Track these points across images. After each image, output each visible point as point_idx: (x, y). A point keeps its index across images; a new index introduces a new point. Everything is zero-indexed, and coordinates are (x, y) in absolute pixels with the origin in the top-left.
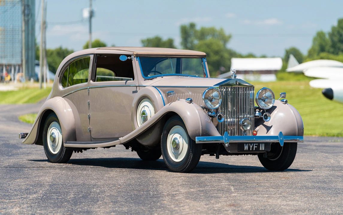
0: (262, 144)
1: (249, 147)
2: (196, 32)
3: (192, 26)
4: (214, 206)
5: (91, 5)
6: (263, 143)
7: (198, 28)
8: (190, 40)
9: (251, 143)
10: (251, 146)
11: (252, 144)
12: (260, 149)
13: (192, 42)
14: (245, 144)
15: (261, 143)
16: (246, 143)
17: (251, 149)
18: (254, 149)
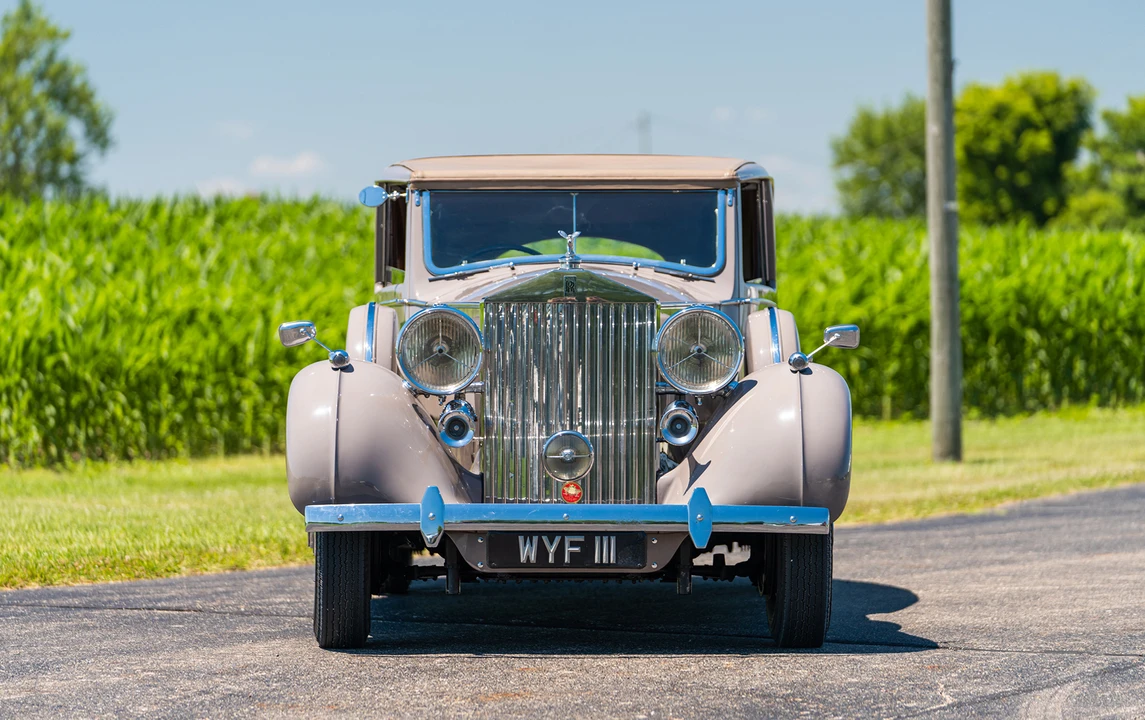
0: (605, 539)
1: (542, 552)
6: (609, 534)
9: (551, 535)
10: (551, 544)
11: (558, 539)
12: (597, 561)
14: (521, 539)
15: (602, 534)
16: (528, 535)
17: (551, 560)
18: (567, 560)
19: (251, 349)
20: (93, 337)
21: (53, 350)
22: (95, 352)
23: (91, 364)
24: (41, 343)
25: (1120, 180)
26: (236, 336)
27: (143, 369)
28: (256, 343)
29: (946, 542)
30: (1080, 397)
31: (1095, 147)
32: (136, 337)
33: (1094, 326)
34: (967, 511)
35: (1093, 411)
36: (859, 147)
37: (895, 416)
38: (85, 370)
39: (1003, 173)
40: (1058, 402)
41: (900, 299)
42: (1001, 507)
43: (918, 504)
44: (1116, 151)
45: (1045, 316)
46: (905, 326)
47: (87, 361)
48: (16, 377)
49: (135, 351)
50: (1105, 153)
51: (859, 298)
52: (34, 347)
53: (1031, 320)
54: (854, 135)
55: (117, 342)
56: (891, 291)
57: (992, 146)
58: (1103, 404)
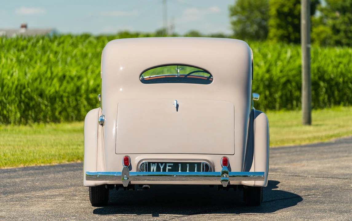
19: (83, 87)
20: (36, 84)
21: (24, 88)
22: (37, 89)
23: (36, 93)
24: (21, 85)
25: (330, 22)
26: (79, 83)
27: (52, 94)
28: (85, 86)
29: (325, 150)
30: (337, 103)
31: (322, 10)
32: (49, 84)
33: (341, 80)
34: (323, 141)
35: (342, 108)
36: (239, 9)
37: (280, 109)
38: (34, 94)
39: (290, 19)
40: (330, 105)
41: (281, 71)
42: (333, 140)
43: (309, 139)
44: (329, 12)
45: (326, 77)
46: (283, 80)
47: (35, 91)
48: (14, 97)
49: (49, 89)
50: (325, 12)
51: (268, 71)
52: (19, 87)
53: (322, 78)
54: (238, 5)
55: (43, 86)
56: (279, 69)
57: (286, 9)
58: (344, 105)
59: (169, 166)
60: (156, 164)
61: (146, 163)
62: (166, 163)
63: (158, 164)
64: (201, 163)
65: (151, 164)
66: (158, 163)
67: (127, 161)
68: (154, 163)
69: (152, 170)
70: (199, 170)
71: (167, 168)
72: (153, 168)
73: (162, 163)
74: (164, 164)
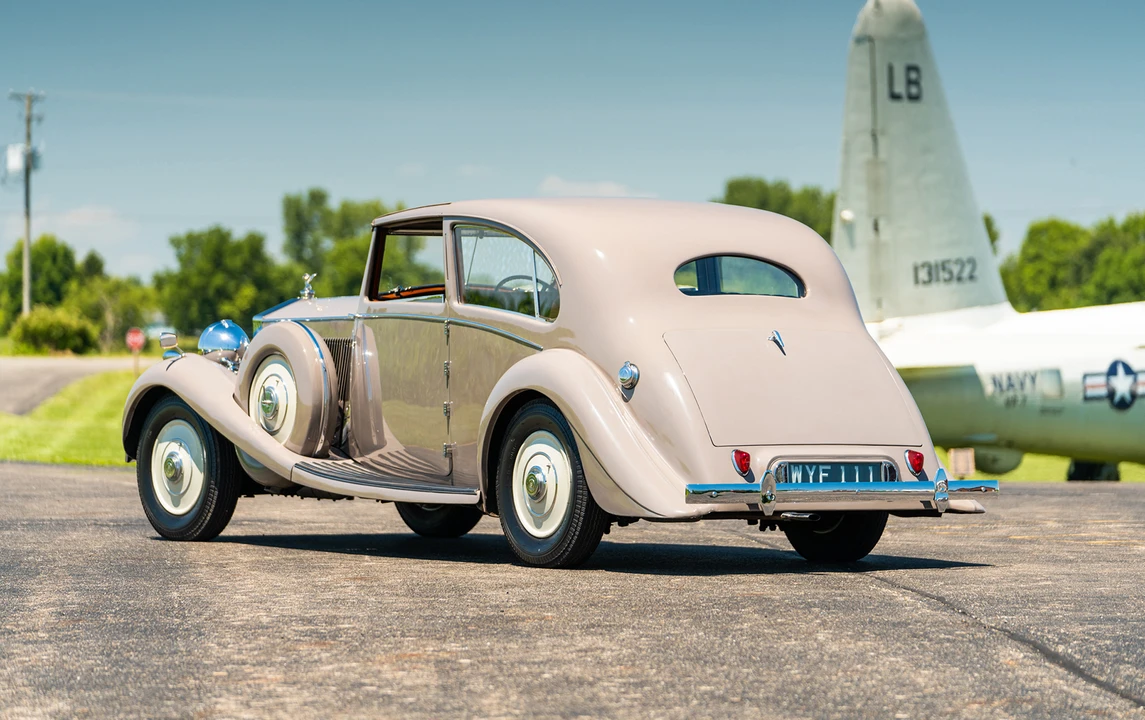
2: (328, 214)
3: (317, 198)
4: (316, 580)
5: (29, 136)
7: (334, 204)
8: (309, 238)
13: (316, 244)
59: (824, 471)
60: (801, 467)
61: (784, 463)
62: (818, 464)
63: (804, 466)
64: (881, 463)
65: (792, 466)
66: (804, 464)
67: (743, 461)
68: (796, 464)
69: (794, 481)
70: (877, 478)
71: (821, 475)
72: (797, 475)
73: (811, 464)
74: (814, 467)
